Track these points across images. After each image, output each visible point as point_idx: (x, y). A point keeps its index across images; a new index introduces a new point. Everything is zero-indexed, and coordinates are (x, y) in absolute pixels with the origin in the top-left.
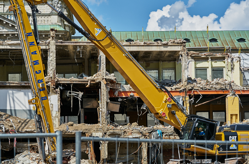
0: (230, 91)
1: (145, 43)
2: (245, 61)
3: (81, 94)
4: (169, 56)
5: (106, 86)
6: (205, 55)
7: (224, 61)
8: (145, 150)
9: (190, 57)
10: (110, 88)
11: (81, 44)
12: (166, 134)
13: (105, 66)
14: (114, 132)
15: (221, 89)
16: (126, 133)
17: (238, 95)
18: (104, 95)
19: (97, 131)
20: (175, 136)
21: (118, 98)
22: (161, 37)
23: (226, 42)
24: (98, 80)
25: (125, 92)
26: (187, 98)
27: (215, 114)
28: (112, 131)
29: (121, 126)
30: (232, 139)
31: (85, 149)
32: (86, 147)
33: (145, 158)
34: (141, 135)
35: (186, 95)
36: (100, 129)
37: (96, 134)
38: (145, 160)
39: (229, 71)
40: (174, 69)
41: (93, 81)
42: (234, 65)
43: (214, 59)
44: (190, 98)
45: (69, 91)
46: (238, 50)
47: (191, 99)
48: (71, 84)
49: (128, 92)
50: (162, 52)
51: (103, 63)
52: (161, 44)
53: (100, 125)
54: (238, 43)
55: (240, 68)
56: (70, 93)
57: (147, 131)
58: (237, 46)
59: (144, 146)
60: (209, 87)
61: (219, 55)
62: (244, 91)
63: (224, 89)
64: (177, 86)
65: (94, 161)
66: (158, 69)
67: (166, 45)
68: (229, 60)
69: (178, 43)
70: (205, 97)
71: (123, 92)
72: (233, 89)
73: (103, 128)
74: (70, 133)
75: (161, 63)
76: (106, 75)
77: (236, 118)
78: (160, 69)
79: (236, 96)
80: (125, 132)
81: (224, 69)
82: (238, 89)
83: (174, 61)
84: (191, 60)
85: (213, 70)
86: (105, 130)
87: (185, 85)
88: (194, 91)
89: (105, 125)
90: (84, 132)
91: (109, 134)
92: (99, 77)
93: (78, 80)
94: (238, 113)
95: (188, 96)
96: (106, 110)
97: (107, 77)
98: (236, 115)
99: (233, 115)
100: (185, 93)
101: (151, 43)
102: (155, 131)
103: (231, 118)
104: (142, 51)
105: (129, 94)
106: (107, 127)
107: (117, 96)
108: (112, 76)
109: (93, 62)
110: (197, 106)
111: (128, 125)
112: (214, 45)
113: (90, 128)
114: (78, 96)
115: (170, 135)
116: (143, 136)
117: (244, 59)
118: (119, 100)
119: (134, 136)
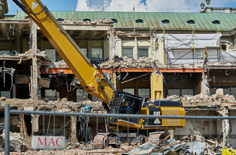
0: (155, 69)
1: (74, 22)
2: (168, 41)
3: (13, 70)
4: (97, 35)
5: (37, 63)
6: (131, 35)
7: (149, 41)
8: (74, 124)
9: (117, 37)
10: (41, 65)
11: (13, 22)
12: (94, 109)
13: (36, 44)
14: (44, 107)
15: (146, 67)
16: (56, 108)
17: (162, 73)
18: (35, 71)
19: (29, 105)
20: (102, 111)
21: (48, 75)
22: (90, 17)
23: (151, 23)
24: (29, 57)
25: (56, 69)
26: (114, 75)
27: (140, 91)
28: (42, 106)
29: (51, 101)
30: (157, 114)
31: (17, 123)
32: (18, 121)
33: (74, 132)
34: (70, 109)
35: (113, 72)
36: (31, 104)
37: (28, 108)
38: (74, 133)
39: (153, 50)
40: (102, 47)
41: (25, 57)
42: (158, 45)
43: (140, 39)
44: (117, 75)
45: (2, 67)
46: (162, 31)
47: (118, 77)
48: (4, 60)
49: (58, 69)
50: (90, 31)
51: (34, 41)
52: (89, 24)
53: (31, 100)
54: (163, 24)
55: (164, 48)
56: (3, 69)
57: (76, 106)
58: (161, 27)
59: (73, 120)
60: (135, 65)
61: (144, 35)
62: (167, 69)
63: (149, 67)
64: (104, 64)
65: (25, 134)
66: (87, 47)
67: (94, 25)
68: (154, 40)
69: (106, 23)
70: (131, 74)
71: (53, 69)
72: (157, 68)
73: (35, 102)
74: (3, 108)
75: (89, 42)
76: (38, 52)
77: (160, 95)
78: (89, 47)
79: (160, 74)
80: (55, 106)
81: (149, 48)
82: (162, 67)
83: (102, 40)
84: (118, 39)
85: (138, 49)
86: (36, 105)
87: (112, 63)
88: (120, 69)
89: (36, 100)
90: (16, 107)
91: (40, 108)
92: (31, 54)
93: (10, 56)
94: (162, 89)
95: (115, 74)
96: (37, 86)
97: (38, 55)
98: (160, 92)
99: (157, 92)
100: (112, 70)
101: (80, 23)
102: (84, 106)
103: (156, 94)
104: (72, 30)
105: (59, 71)
106: (38, 102)
107: (47, 72)
108: (42, 54)
109: (25, 40)
110: (123, 83)
111: (58, 100)
112: (140, 25)
113: (22, 103)
114: (10, 72)
115: (97, 110)
116: (73, 111)
117: (168, 39)
118: (50, 76)
119: (64, 111)
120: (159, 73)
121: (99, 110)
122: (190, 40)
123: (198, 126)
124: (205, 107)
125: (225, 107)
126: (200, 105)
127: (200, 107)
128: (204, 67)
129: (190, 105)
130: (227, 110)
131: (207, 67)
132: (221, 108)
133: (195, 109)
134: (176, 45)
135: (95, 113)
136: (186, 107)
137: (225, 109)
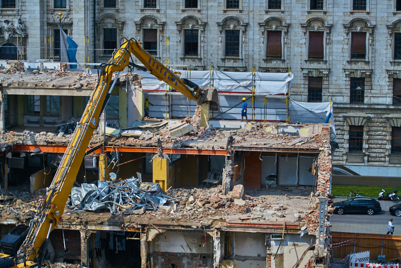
0: (158, 150)
1: (53, 86)
15: (148, 146)
16: (2, 218)
34: (17, 221)
52: (73, 87)
63: (152, 146)
67: (80, 89)
77: (163, 185)
82: (169, 147)
87: (102, 140)
98: (164, 181)
99: (160, 181)
101: (61, 86)
116: (20, 223)
117: (220, 79)
118: (21, 156)
119: (9, 223)
123: (193, 242)
124: (190, 227)
125: (216, 228)
126: (182, 223)
127: (182, 226)
128: (227, 148)
129: (169, 223)
130: (219, 233)
131: (232, 149)
132: (212, 229)
133: (176, 228)
136: (164, 225)
137: (216, 231)
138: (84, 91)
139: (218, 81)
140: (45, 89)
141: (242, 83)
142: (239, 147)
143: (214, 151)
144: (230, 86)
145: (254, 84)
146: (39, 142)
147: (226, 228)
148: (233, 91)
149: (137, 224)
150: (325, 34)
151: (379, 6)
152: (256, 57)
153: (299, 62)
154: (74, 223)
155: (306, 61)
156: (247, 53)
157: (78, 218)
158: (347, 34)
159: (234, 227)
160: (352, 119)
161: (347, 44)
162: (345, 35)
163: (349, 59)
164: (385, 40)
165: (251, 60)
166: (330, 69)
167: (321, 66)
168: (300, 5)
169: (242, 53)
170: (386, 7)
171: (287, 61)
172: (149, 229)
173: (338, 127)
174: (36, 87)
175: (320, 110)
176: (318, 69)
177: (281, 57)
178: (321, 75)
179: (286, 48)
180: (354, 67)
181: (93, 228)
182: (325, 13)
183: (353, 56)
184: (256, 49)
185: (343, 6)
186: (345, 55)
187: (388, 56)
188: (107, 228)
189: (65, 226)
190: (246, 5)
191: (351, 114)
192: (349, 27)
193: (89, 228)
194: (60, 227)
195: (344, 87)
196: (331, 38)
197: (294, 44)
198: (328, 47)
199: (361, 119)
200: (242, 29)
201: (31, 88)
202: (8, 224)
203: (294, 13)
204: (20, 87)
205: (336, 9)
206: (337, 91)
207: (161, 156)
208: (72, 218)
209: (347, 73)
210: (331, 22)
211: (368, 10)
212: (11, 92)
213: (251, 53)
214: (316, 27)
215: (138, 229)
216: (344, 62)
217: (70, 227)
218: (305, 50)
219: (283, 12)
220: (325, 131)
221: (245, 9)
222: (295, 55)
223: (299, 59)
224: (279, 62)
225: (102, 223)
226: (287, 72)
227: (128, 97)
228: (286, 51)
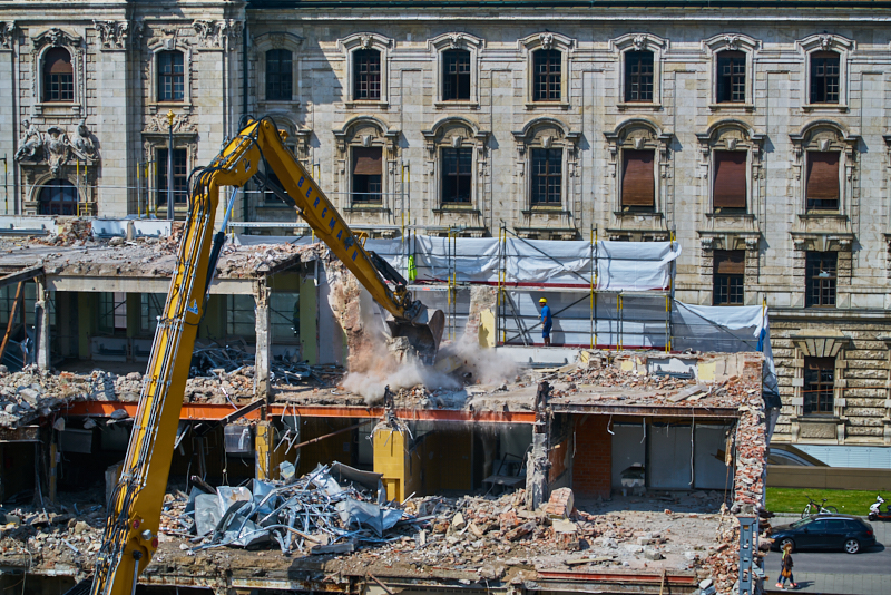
0: (386, 412)
1: (156, 272)
14: (5, 562)
16: (43, 562)
35: (263, 418)
79: (397, 430)
87: (262, 390)
94: (400, 475)
98: (397, 481)
99: (388, 481)
115: (150, 574)
116: (83, 573)
117: (520, 256)
118: (86, 426)
119: (60, 573)
120: (395, 426)
121: (155, 573)
122: (587, 261)
124: (455, 581)
125: (512, 584)
126: (437, 573)
127: (439, 580)
128: (537, 408)
129: (410, 572)
131: (547, 408)
132: (503, 587)
133: (424, 584)
134: (541, 275)
135: (143, 581)
136: (398, 577)
137: (513, 590)
138: (222, 284)
139: (516, 259)
140: (139, 278)
141: (568, 266)
142: (561, 405)
143: (508, 415)
144: (542, 271)
145: (594, 267)
146: (126, 395)
147: (534, 584)
148: (549, 282)
149: (339, 575)
150: (749, 157)
151: (865, 94)
152: (600, 206)
153: (694, 218)
154: (202, 573)
155: (708, 216)
156: (578, 198)
157: (210, 562)
158: (799, 156)
159: (553, 581)
160: (810, 342)
161: (799, 178)
162: (794, 158)
163: (802, 211)
164: (881, 168)
165: (587, 214)
166: (760, 233)
167: (742, 225)
168: (695, 93)
169: (568, 200)
170: (882, 95)
171: (669, 216)
172: (365, 588)
173: (779, 361)
174: (118, 274)
175: (742, 322)
176: (734, 234)
177: (654, 207)
178: (741, 247)
179: (663, 188)
180: (814, 227)
181: (244, 584)
182: (750, 109)
183: (810, 204)
184: (600, 191)
185: (789, 94)
186: (793, 201)
187: (887, 203)
188: (273, 585)
189: (182, 580)
190: (576, 93)
191: (807, 331)
192: (802, 140)
193: (235, 583)
194: (171, 582)
195: (792, 272)
196: (763, 163)
197: (682, 178)
198: (755, 184)
199: (830, 342)
200: (567, 146)
201: (108, 278)
202: (58, 576)
203: (680, 111)
204: (83, 274)
205: (773, 102)
206: (776, 280)
207: (393, 424)
208: (197, 562)
209: (799, 241)
210: (761, 131)
211: (842, 103)
212: (63, 286)
213: (587, 199)
214: (729, 139)
215: (342, 586)
216: (793, 218)
217: (192, 583)
218: (705, 191)
219: (658, 108)
220: (750, 369)
221: (574, 102)
222: (683, 203)
223: (694, 211)
224: (648, 218)
225: (262, 574)
226: (667, 239)
227: (318, 296)
228: (663, 193)
